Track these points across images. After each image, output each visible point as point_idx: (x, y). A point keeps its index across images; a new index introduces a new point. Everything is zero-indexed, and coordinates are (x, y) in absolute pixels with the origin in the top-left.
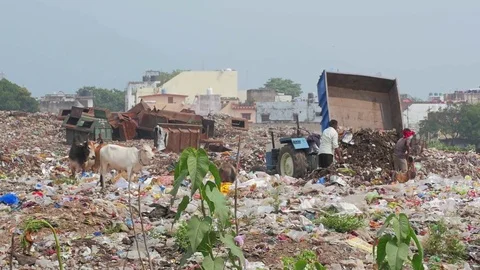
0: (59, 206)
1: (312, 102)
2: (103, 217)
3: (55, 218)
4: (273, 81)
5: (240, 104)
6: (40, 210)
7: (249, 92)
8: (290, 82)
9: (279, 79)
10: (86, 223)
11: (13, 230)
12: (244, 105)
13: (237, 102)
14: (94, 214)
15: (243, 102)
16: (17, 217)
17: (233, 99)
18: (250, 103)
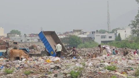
0: (31, 67)
1: (26, 36)
2: (44, 70)
3: (32, 70)
4: (12, 31)
5: (5, 38)
6: (26, 68)
7: (7, 34)
8: (17, 31)
9: (14, 30)
10: (41, 71)
11: (22, 74)
12: (6, 38)
13: (4, 37)
14: (41, 69)
15: (6, 37)
16: (21, 70)
17: (3, 36)
18: (8, 37)
